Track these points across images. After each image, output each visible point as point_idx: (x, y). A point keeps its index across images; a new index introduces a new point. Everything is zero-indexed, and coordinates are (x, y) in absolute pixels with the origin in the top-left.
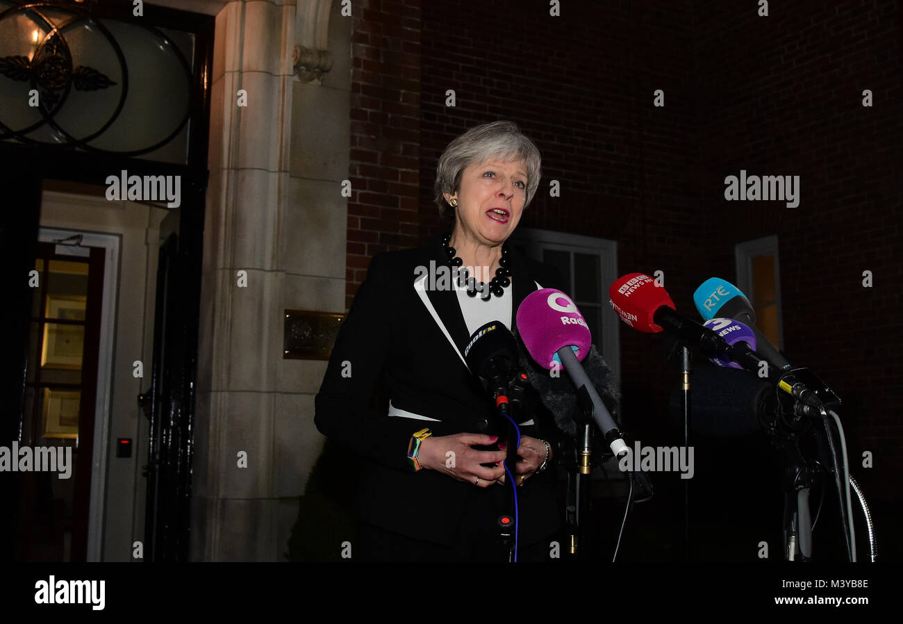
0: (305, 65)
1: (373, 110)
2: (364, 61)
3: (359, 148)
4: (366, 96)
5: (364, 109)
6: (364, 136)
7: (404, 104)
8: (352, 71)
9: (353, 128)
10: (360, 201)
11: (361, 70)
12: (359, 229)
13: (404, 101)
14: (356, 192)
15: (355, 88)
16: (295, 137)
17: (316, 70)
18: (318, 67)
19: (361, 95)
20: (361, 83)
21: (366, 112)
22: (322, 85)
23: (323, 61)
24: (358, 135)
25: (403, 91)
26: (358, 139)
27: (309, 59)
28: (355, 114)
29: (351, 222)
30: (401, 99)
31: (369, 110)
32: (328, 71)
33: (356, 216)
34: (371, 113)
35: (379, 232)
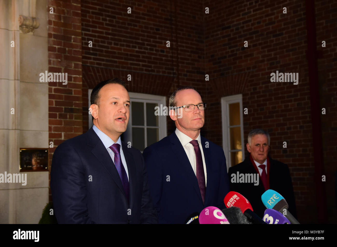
0: (26, 25)
1: (59, 47)
2: (54, 21)
3: (52, 66)
4: (55, 40)
5: (55, 46)
6: (55, 60)
7: (74, 43)
8: (48, 27)
9: (49, 56)
10: (54, 92)
11: (52, 26)
12: (54, 106)
13: (74, 42)
14: (52, 88)
15: (50, 35)
16: (21, 62)
17: (31, 27)
18: (32, 26)
19: (53, 39)
20: (53, 33)
21: (55, 47)
22: (34, 35)
23: (35, 24)
24: (52, 59)
25: (73, 37)
26: (52, 62)
27: (28, 23)
28: (50, 49)
29: (50, 103)
30: (72, 41)
31: (57, 47)
32: (37, 28)
33: (52, 100)
34: (58, 48)
35: (63, 107)
